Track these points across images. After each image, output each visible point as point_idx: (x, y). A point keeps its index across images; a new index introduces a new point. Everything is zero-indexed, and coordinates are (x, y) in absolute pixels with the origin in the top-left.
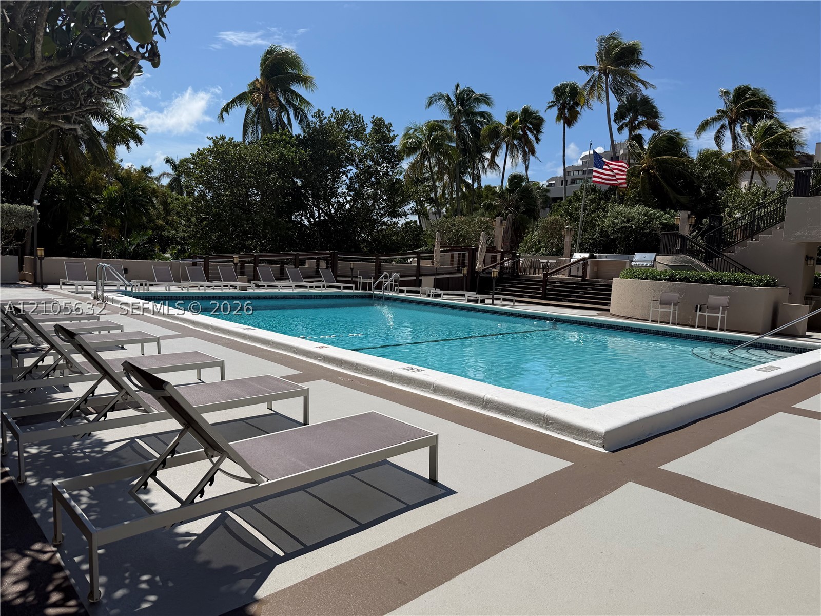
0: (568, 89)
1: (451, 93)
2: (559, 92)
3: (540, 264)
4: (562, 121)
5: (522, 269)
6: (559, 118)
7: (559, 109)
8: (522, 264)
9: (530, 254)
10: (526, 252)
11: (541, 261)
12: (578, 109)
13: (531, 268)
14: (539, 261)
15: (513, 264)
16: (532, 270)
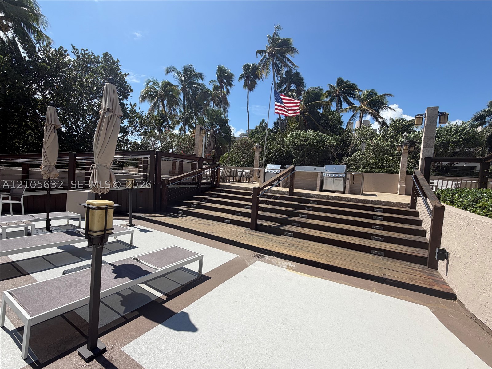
0: (251, 67)
1: (180, 70)
2: (246, 68)
3: (237, 173)
4: (247, 88)
5: (223, 177)
6: (245, 86)
7: (245, 80)
8: (223, 173)
9: (229, 165)
10: (225, 164)
11: (239, 170)
12: (257, 81)
13: (230, 176)
14: (237, 170)
15: (213, 172)
16: (231, 178)
